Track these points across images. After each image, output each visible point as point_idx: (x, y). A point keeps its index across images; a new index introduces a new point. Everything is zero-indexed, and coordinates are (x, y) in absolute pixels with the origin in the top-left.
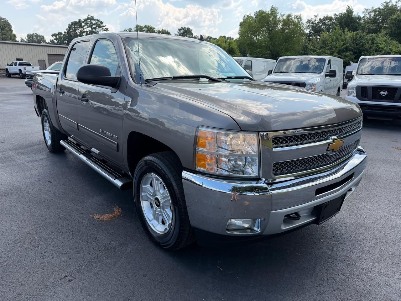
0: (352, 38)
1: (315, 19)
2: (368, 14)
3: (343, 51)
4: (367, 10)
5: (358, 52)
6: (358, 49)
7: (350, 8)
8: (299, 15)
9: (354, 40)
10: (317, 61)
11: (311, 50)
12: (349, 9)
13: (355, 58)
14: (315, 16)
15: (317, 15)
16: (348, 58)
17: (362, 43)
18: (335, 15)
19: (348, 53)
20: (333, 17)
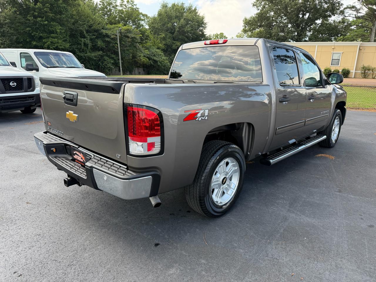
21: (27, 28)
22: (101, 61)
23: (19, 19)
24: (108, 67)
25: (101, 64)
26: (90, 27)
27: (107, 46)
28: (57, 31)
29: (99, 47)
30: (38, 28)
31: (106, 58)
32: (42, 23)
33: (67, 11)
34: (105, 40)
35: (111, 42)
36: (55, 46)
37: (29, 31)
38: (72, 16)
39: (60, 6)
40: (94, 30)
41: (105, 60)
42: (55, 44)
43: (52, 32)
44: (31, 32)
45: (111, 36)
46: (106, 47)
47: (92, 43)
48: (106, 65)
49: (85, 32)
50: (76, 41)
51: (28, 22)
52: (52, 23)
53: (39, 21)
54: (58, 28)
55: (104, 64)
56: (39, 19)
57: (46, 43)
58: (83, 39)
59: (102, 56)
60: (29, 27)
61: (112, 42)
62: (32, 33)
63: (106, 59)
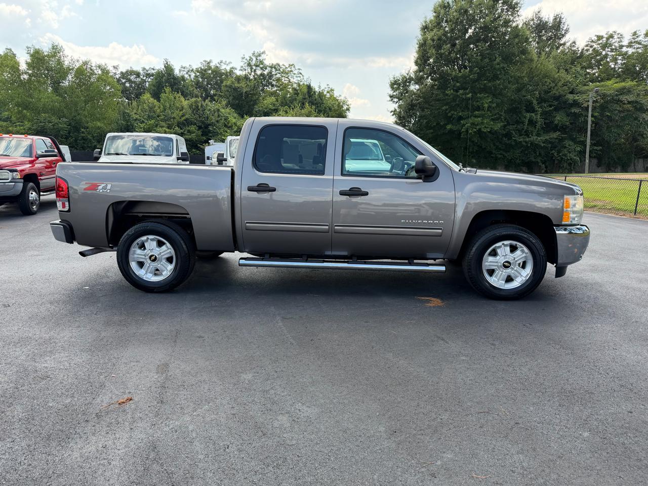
0: (191, 106)
1: (114, 72)
2: (187, 73)
3: (184, 124)
4: (184, 68)
5: (203, 126)
6: (203, 122)
7: (169, 63)
8: (104, 64)
9: (194, 109)
10: (154, 140)
11: (135, 120)
12: (167, 64)
13: (202, 135)
14: (114, 67)
15: (117, 66)
16: (194, 134)
17: (206, 115)
18: (144, 69)
19: (193, 128)
20: (142, 72)
21: (443, 107)
22: (557, 149)
23: (437, 95)
24: (568, 160)
25: (555, 154)
26: (547, 92)
27: (573, 121)
28: (484, 106)
29: (557, 126)
30: (458, 105)
31: (567, 143)
32: (464, 97)
33: (506, 73)
34: (571, 113)
35: (582, 114)
36: (475, 129)
37: (446, 110)
38: (517, 80)
39: (495, 69)
40: (554, 97)
41: (565, 147)
42: (477, 125)
43: (478, 109)
44: (447, 112)
45: (582, 104)
46: (571, 123)
47: (545, 119)
48: (565, 155)
49: (535, 102)
50: (518, 118)
51: (446, 97)
52: (478, 95)
53: (461, 94)
54: (486, 101)
55: (561, 154)
56: (461, 92)
57: (464, 125)
58: (528, 115)
59: (561, 140)
60: (446, 105)
61: (584, 114)
62: (450, 112)
63: (567, 145)
